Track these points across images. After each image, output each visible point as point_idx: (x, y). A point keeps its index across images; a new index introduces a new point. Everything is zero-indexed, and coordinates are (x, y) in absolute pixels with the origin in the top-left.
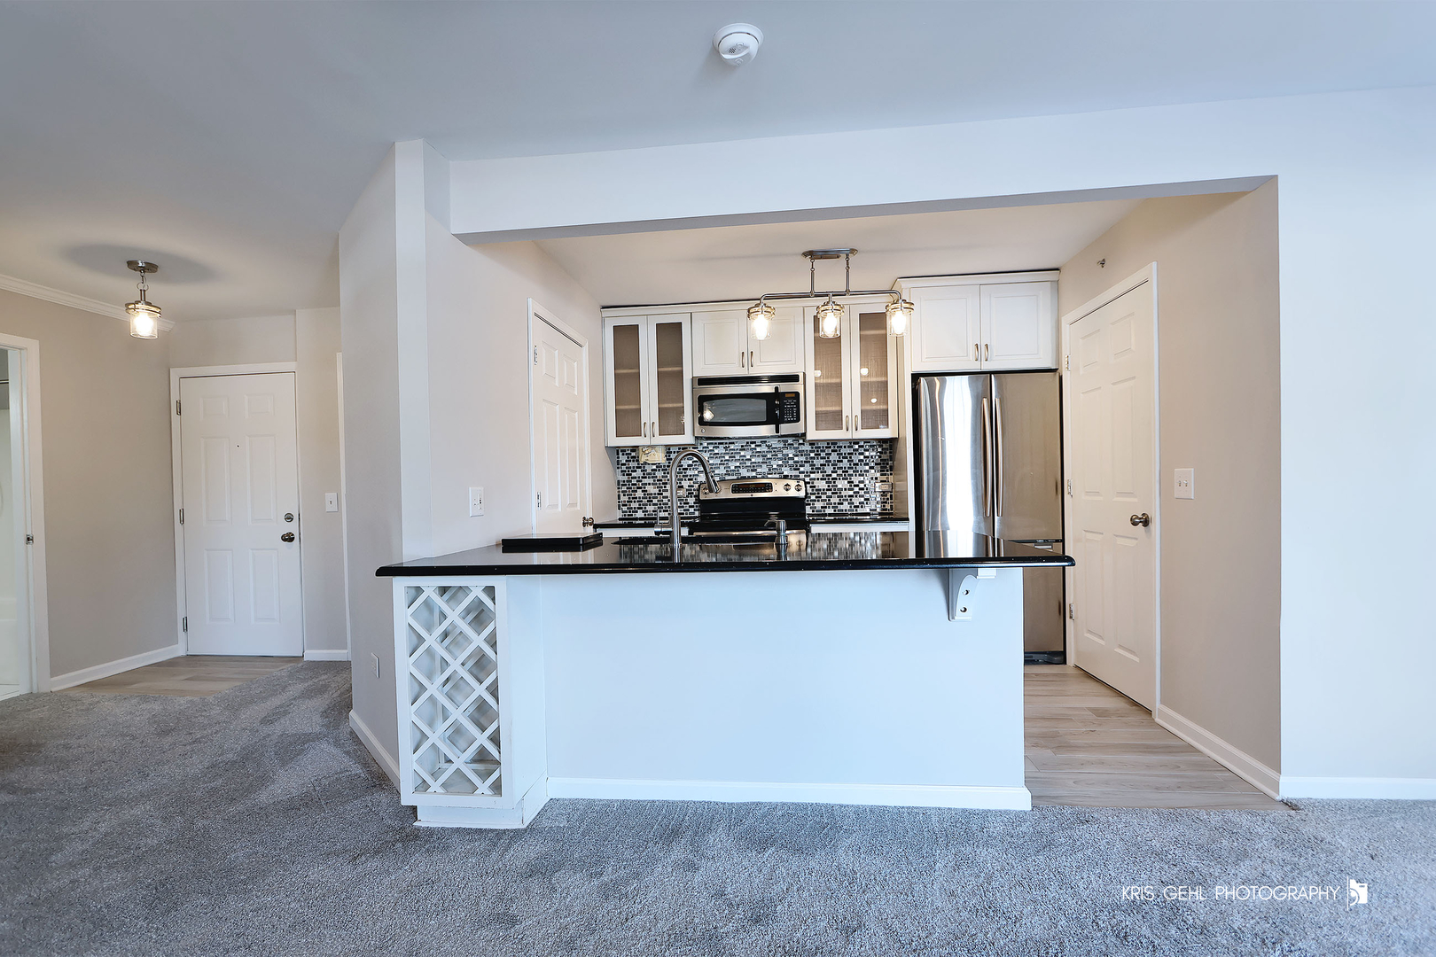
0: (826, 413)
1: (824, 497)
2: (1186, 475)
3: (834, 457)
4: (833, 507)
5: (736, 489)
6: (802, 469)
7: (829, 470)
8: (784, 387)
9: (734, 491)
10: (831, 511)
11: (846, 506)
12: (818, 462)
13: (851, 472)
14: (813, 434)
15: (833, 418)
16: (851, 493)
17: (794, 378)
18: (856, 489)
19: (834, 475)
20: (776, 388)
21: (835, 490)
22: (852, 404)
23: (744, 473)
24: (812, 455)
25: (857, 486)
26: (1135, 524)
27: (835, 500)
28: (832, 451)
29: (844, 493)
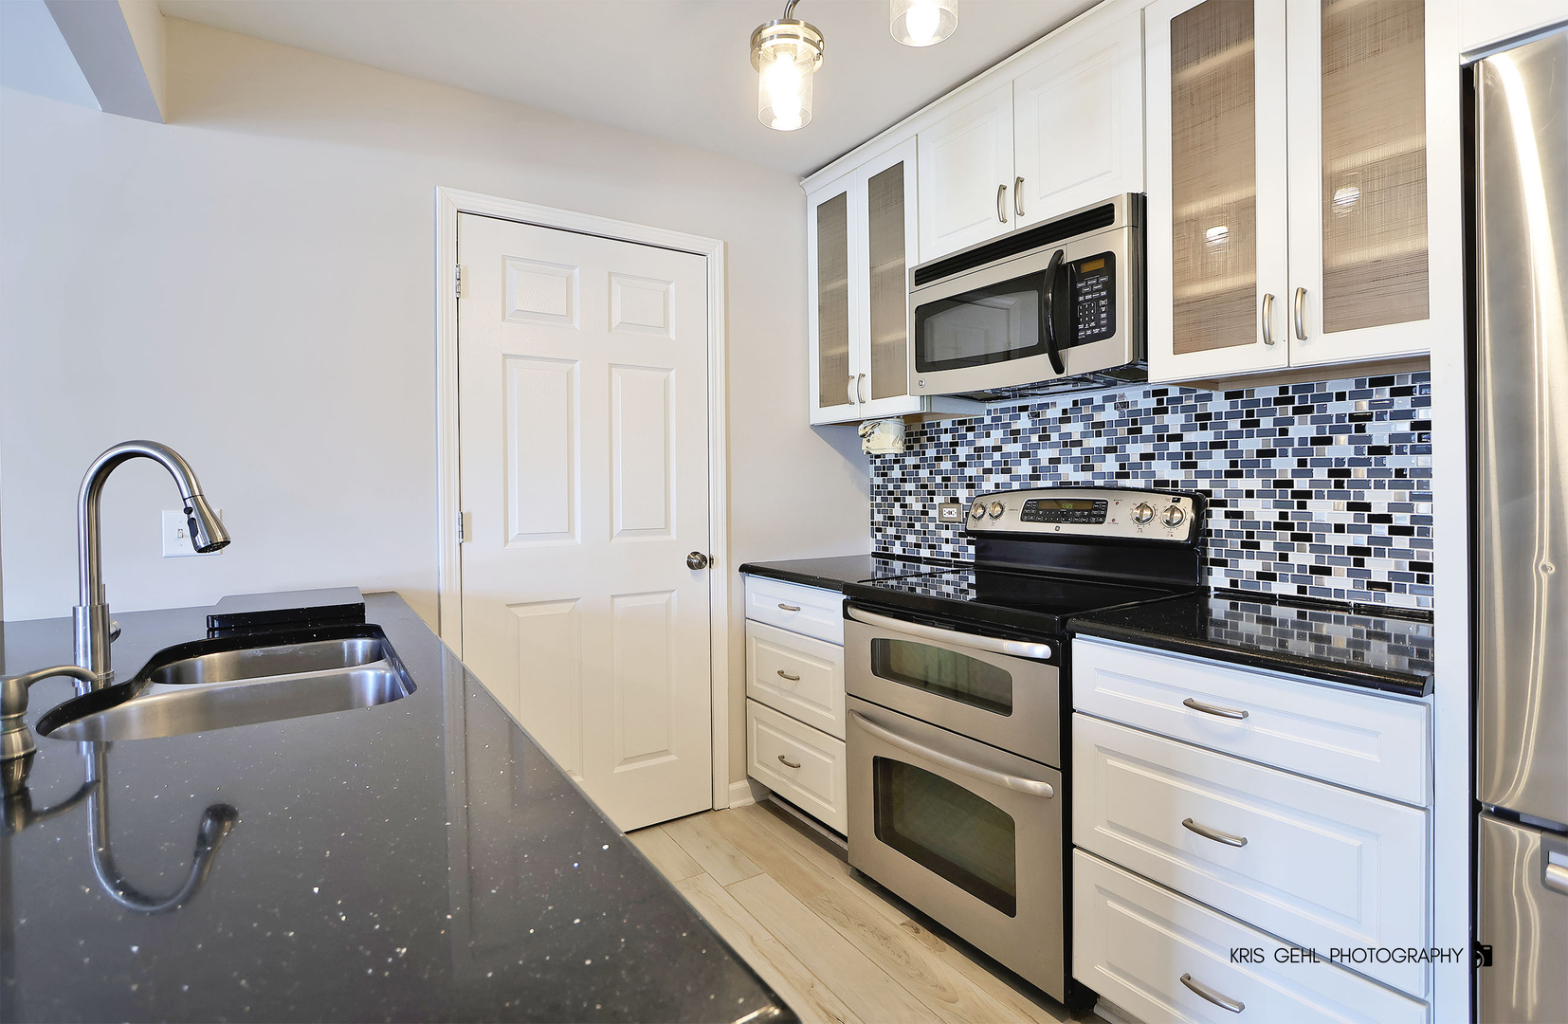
1: (1267, 546)
4: (1295, 579)
5: (1030, 512)
8: (1077, 248)
9: (1026, 516)
10: (1291, 589)
12: (1249, 445)
13: (1360, 473)
14: (1166, 366)
19: (1302, 483)
20: (1058, 255)
21: (1302, 526)
23: (1068, 472)
25: (1385, 519)
27: (1302, 556)
28: (1296, 411)
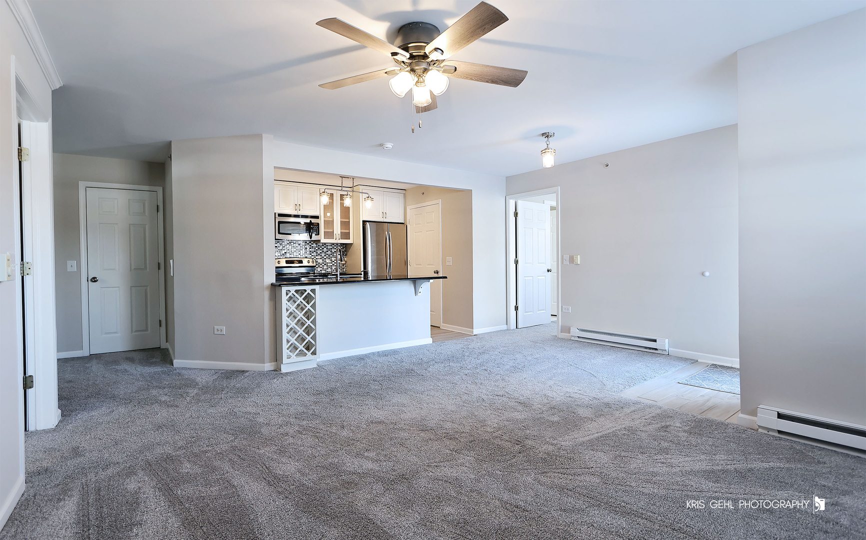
0: (328, 232)
1: (321, 266)
2: (449, 259)
3: (325, 249)
6: (312, 254)
7: (323, 255)
8: (314, 221)
9: (286, 263)
11: (329, 270)
14: (323, 241)
15: (329, 235)
16: (331, 264)
17: (317, 217)
18: (333, 263)
19: (325, 257)
20: (311, 221)
22: (337, 229)
24: (317, 248)
26: (435, 273)
27: (325, 267)
29: (329, 264)
